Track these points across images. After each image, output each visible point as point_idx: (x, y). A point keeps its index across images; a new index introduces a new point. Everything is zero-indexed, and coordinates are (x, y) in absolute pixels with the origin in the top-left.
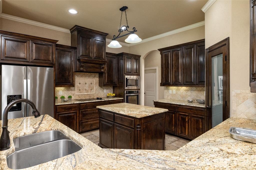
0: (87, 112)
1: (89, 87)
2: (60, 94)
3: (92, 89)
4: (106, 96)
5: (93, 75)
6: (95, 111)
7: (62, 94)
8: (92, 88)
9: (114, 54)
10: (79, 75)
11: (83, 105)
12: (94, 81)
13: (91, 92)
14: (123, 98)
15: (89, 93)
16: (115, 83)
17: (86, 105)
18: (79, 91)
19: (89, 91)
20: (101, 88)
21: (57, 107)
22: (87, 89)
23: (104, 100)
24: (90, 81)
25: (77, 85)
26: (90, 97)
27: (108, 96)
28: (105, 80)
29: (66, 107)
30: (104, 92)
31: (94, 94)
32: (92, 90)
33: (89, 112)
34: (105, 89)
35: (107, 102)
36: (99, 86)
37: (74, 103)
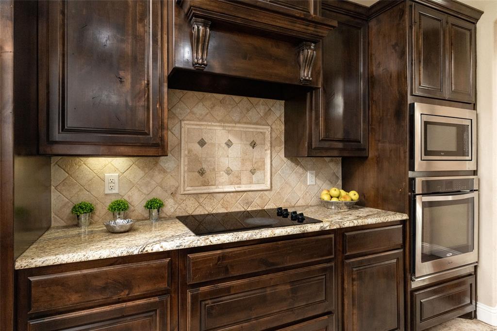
0: (227, 299)
1: (243, 161)
2: (107, 191)
3: (259, 169)
4: (314, 201)
5: (262, 107)
6: (269, 291)
7: (115, 191)
8: (256, 166)
9: (352, 8)
10: (200, 105)
11: (205, 260)
12: (263, 134)
13: (251, 183)
14: (405, 217)
15: (243, 188)
16: (360, 142)
17: (219, 259)
18: (197, 174)
19: (244, 179)
20: (293, 164)
21: (32, 279)
22: (235, 166)
23: (316, 227)
24: (245, 132)
25: (190, 151)
26: (249, 203)
27: (327, 202)
28: (317, 124)
29: (95, 276)
30: (305, 181)
31: (266, 193)
32: (258, 174)
33: (241, 296)
34: (312, 169)
35: (332, 236)
36: (285, 157)
37: (149, 249)
